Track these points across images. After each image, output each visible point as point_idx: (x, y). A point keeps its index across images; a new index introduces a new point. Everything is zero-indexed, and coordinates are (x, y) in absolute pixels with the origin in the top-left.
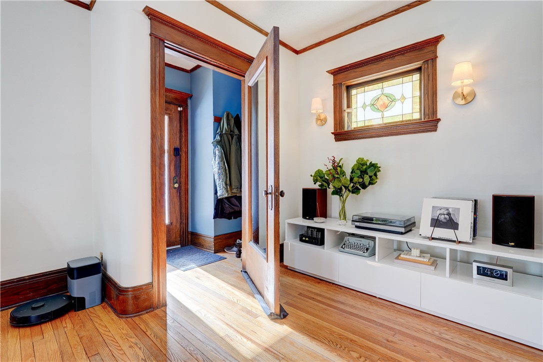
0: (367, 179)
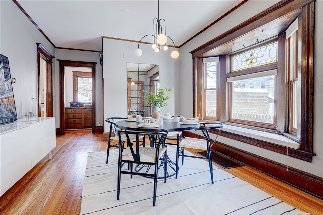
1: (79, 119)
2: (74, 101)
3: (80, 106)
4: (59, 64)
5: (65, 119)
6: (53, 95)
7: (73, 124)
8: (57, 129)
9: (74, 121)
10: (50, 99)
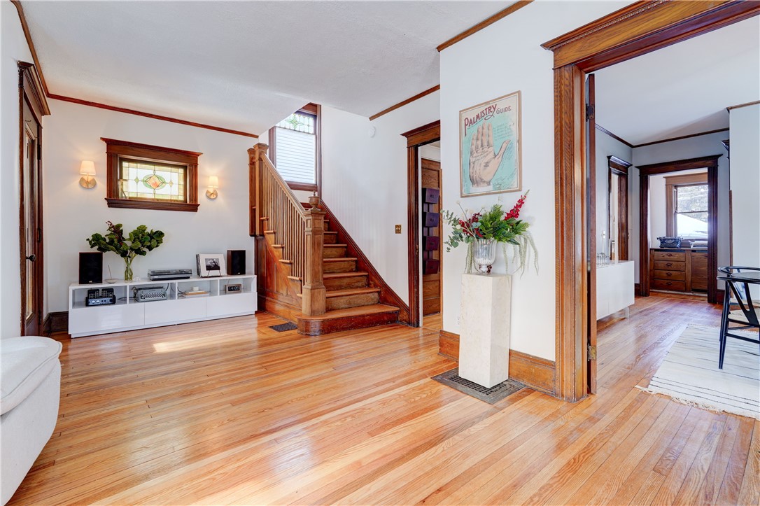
0: (154, 242)
1: (679, 273)
2: (667, 236)
3: (680, 247)
4: (638, 174)
5: (649, 270)
6: (629, 227)
7: (666, 281)
8: (636, 285)
9: (669, 275)
10: (624, 234)
